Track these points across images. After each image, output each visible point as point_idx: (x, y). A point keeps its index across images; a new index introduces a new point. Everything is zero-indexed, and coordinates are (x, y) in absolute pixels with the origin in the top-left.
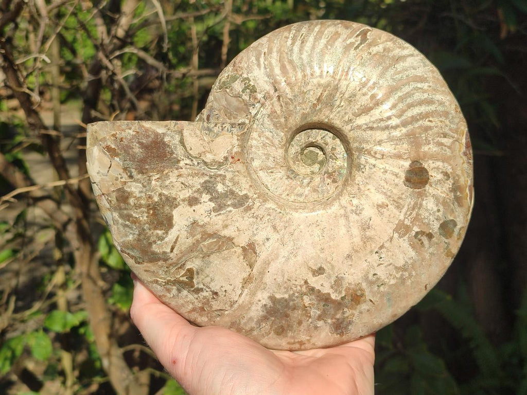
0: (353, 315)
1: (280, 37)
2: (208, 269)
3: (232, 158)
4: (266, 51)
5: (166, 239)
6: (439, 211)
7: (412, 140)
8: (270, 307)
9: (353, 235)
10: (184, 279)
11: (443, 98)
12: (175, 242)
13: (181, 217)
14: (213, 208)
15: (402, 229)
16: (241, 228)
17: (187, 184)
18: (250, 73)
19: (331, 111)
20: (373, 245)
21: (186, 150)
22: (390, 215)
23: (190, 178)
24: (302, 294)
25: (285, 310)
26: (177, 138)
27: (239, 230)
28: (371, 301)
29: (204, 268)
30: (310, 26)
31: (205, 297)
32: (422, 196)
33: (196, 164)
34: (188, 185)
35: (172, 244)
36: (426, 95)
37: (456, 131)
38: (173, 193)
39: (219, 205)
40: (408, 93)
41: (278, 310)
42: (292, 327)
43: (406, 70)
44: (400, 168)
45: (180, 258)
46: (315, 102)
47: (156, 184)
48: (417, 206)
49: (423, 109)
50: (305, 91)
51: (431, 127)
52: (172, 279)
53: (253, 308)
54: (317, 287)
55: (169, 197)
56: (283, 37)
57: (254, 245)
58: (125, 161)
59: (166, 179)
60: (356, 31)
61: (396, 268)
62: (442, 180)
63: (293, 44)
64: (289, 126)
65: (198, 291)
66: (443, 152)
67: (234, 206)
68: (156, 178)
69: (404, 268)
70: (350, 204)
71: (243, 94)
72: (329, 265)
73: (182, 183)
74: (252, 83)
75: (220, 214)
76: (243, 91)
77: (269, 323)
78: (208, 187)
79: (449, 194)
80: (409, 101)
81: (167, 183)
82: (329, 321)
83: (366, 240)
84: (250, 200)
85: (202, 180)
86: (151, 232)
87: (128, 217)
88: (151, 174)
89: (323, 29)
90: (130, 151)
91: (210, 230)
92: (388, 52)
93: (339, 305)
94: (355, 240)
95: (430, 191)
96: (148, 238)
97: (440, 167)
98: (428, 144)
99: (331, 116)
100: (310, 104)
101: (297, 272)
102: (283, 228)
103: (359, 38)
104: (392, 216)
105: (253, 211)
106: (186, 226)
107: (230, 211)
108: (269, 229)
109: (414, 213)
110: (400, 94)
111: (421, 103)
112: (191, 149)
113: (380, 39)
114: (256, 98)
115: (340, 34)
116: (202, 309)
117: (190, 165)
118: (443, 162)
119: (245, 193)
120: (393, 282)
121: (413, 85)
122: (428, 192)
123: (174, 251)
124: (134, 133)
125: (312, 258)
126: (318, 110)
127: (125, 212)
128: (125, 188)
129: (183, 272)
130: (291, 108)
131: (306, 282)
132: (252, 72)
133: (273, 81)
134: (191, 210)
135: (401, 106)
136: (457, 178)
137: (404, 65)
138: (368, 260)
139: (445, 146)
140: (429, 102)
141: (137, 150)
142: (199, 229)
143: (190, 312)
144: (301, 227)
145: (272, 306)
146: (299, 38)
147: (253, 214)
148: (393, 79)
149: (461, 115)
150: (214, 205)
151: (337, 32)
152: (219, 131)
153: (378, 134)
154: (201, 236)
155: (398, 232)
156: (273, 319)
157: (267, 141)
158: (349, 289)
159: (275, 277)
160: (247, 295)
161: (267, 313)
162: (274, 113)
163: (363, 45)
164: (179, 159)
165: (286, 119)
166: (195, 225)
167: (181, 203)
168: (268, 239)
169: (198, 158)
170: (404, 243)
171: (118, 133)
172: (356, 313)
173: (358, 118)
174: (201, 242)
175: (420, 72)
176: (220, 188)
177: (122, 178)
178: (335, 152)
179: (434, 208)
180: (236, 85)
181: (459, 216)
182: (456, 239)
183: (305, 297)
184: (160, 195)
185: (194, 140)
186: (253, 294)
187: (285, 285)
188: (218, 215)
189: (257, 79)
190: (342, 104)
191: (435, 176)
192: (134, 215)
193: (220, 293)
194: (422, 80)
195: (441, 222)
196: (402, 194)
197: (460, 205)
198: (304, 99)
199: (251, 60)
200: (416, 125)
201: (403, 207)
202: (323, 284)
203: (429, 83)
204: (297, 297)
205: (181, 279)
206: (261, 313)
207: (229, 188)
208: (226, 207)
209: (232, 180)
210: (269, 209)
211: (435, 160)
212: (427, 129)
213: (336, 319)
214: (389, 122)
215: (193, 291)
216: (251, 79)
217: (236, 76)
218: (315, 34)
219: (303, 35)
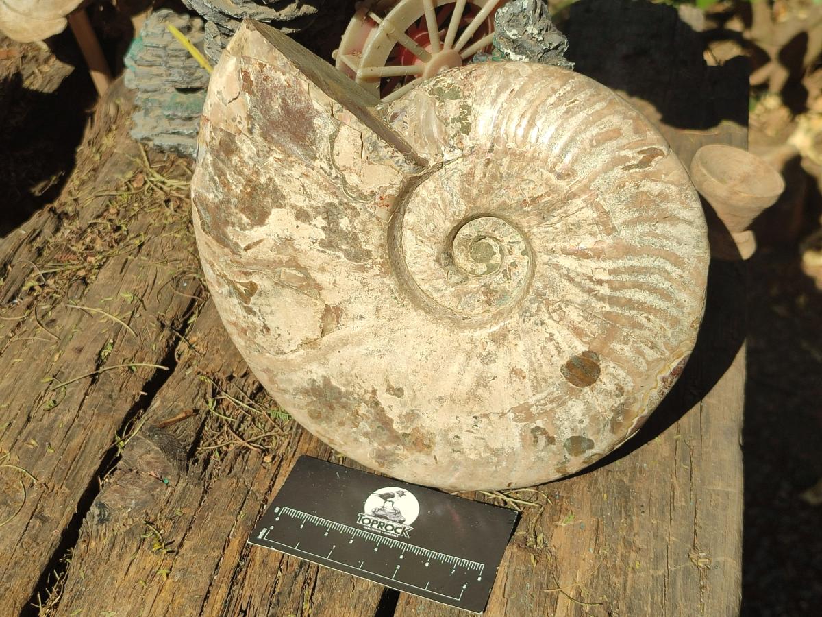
0: (406, 457)
1: (547, 83)
2: (274, 299)
3: (381, 198)
4: (516, 90)
5: (247, 233)
6: (581, 421)
7: (609, 326)
8: (319, 386)
9: (462, 382)
10: (242, 289)
11: (687, 300)
12: (256, 244)
13: (279, 222)
14: (322, 239)
15: (524, 413)
16: (340, 284)
17: (308, 190)
18: (477, 104)
19: (539, 224)
20: (477, 408)
21: (332, 152)
22: (519, 390)
23: (316, 186)
24: (361, 400)
25: (333, 401)
26: (331, 129)
27: (335, 284)
28: (435, 458)
29: (270, 295)
30: (594, 95)
31: (253, 323)
32: (572, 395)
33: (334, 175)
34: (308, 193)
35: (250, 243)
36: (667, 285)
37: (672, 350)
38: (286, 189)
39: (330, 242)
40: (646, 268)
41: (325, 396)
42: (331, 421)
43: (667, 238)
44: (570, 349)
45: (251, 264)
46: (528, 200)
47: (273, 164)
48: (559, 401)
49: (651, 299)
50: (526, 177)
51: (643, 326)
52: (230, 278)
53: (300, 373)
54: (384, 405)
55: (279, 190)
56: (550, 86)
57: (342, 313)
58: (255, 107)
59: (287, 167)
60: (644, 145)
61: (487, 446)
62: (611, 393)
63: (554, 105)
64: (478, 204)
65: (250, 311)
66: (637, 363)
67: (348, 255)
68: (277, 157)
69: (496, 453)
70: (483, 346)
71: (451, 125)
72: (412, 393)
73: (303, 186)
74: (470, 119)
75: (325, 252)
76: (453, 120)
77: (308, 400)
78: (330, 213)
79: (608, 412)
80: (641, 278)
81: (287, 172)
82: (376, 445)
83: (473, 396)
84: (370, 261)
85: (329, 199)
86: (235, 211)
87: (221, 173)
88: (274, 148)
89: (605, 112)
90: (268, 100)
91: (302, 261)
92: (663, 200)
93: (396, 438)
94: (460, 387)
95: (587, 396)
96: (229, 215)
97: (619, 377)
98: (624, 344)
99: (535, 230)
100: (521, 197)
101: (371, 376)
102: (387, 318)
103: (641, 157)
104: (521, 392)
105: (365, 275)
106: (278, 235)
107: (339, 257)
108: (371, 307)
109: (550, 406)
110: (635, 262)
111: (653, 290)
112: (338, 155)
113: (666, 175)
114: (461, 142)
115: (620, 134)
116: (245, 331)
117: (326, 173)
118: (628, 374)
119: (370, 249)
120: (473, 456)
121: (661, 262)
122: (583, 395)
123: (248, 251)
124: (285, 83)
125: (399, 372)
126: (524, 212)
127: (221, 165)
128: (236, 138)
129: (244, 281)
130: (495, 185)
131: (374, 392)
132: (480, 104)
133: (496, 136)
134: (295, 223)
135: (625, 277)
136: (631, 401)
137: (669, 229)
138: (460, 418)
139: (644, 358)
140: (664, 295)
141: (276, 106)
142: (290, 250)
143: (230, 322)
144: (409, 331)
145: (321, 387)
146: (567, 103)
147: (364, 278)
148: (641, 239)
149: (695, 334)
150: (324, 238)
151: (620, 129)
152: (385, 156)
153: (573, 292)
154: (288, 259)
155: (515, 414)
156: (315, 399)
157: (440, 203)
158: (418, 431)
159: (343, 362)
160: (300, 356)
161: (312, 389)
162: (471, 176)
163: (638, 170)
164: (317, 155)
165: (480, 193)
166: (288, 242)
167: (288, 207)
168: (362, 317)
169: (340, 171)
170: (516, 429)
171: (268, 66)
172: (411, 457)
173: (564, 255)
174: (284, 266)
175: (680, 251)
176: (344, 223)
177: (240, 123)
178: (513, 269)
179: (577, 416)
180: (451, 106)
181: (602, 441)
182: (582, 461)
183: (363, 404)
184: (270, 179)
185: (348, 146)
186: (308, 361)
187: (349, 378)
188: (322, 251)
189: (480, 118)
190: (558, 225)
191: (606, 382)
192: (228, 176)
193: (272, 332)
194: (678, 262)
195: (575, 435)
196: (551, 377)
197: (613, 431)
198: (517, 185)
199: (490, 87)
200: (627, 313)
201: (542, 392)
202: (393, 408)
203: (684, 272)
204: (354, 399)
205: (239, 286)
206: (305, 384)
207: (354, 231)
208: (337, 249)
209: (364, 223)
210: (387, 285)
211: (619, 365)
212: (636, 325)
213: (384, 448)
214: (597, 287)
215: (245, 307)
216: (473, 112)
217: (459, 92)
218: (590, 113)
219: (576, 102)
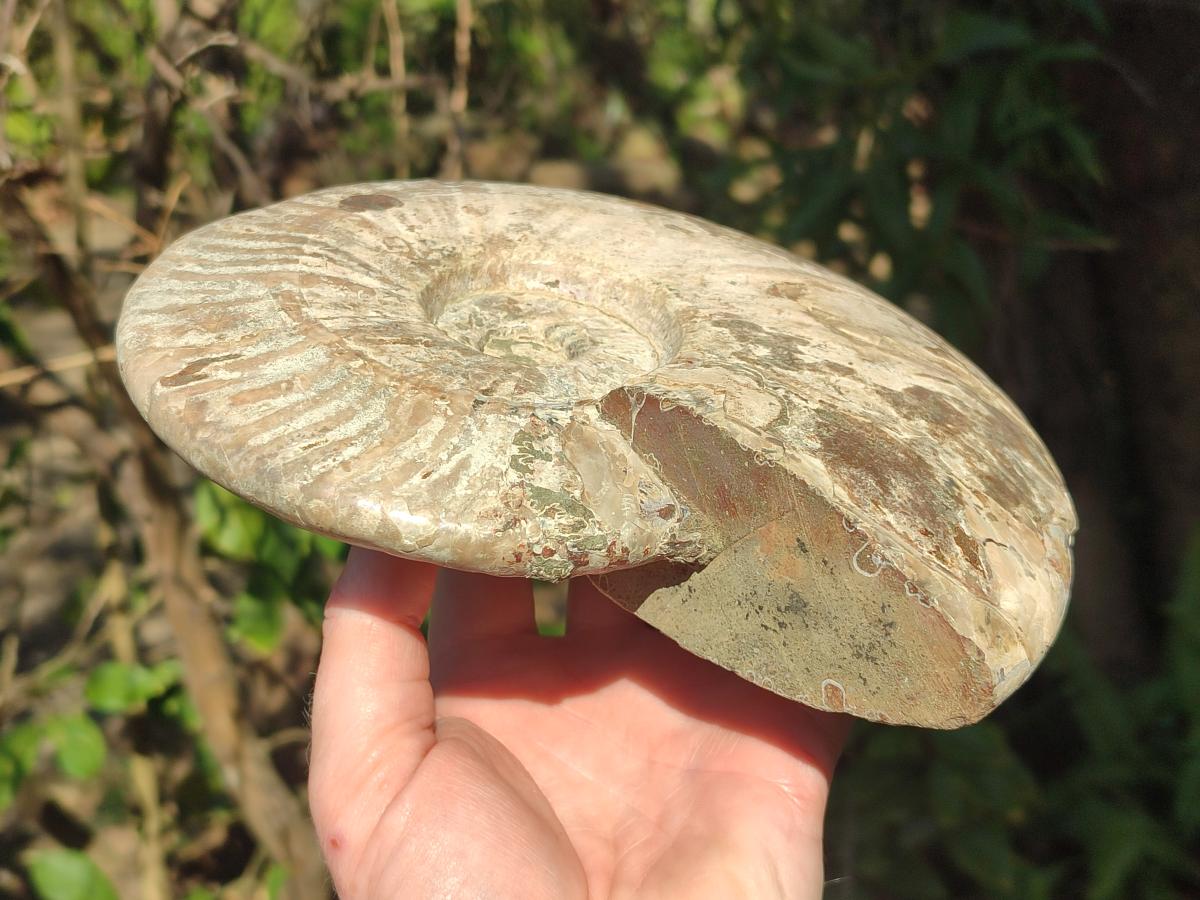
1: (355, 480)
4: (419, 476)
18: (497, 469)
26: (787, 430)
50: (420, 365)
56: (351, 473)
60: (192, 388)
63: (348, 442)
71: (552, 453)
74: (514, 450)
76: (547, 457)
89: (252, 430)
92: (181, 327)
103: (203, 372)
113: (165, 357)
114: (535, 425)
115: (233, 398)
132: (492, 467)
146: (322, 445)
151: (232, 405)
163: (214, 356)
180: (550, 480)
189: (495, 448)
199: (469, 492)
216: (507, 459)
217: (532, 497)
218: (282, 428)
219: (306, 445)
